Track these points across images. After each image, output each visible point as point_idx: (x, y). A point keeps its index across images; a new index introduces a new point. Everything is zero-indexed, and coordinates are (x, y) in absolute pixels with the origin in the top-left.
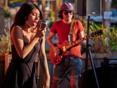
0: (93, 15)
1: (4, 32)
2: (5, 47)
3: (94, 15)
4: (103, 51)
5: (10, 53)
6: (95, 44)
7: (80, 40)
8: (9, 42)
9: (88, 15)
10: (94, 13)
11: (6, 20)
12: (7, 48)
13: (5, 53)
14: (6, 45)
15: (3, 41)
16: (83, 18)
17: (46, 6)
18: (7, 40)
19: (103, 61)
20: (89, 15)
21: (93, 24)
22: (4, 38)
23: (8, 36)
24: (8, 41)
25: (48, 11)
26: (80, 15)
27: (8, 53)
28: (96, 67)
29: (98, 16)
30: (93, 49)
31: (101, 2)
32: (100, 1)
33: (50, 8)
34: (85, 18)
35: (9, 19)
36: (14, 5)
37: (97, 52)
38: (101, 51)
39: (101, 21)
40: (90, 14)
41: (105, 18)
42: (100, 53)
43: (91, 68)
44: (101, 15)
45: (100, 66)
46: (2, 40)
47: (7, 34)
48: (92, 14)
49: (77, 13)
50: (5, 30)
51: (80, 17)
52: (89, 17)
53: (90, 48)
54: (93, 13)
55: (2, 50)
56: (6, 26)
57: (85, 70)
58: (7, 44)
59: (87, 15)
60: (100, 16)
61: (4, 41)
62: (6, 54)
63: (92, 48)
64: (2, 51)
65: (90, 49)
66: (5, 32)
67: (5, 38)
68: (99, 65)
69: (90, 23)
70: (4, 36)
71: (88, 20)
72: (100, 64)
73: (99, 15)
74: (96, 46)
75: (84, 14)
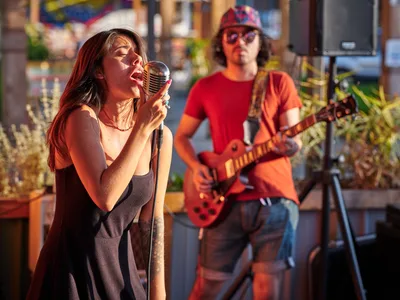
0: (347, 53)
1: (27, 113)
2: (29, 167)
3: (350, 53)
4: (384, 182)
5: (48, 190)
6: (354, 155)
7: (282, 134)
8: (42, 151)
9: (328, 52)
10: (351, 45)
11: (32, 72)
12: (36, 173)
13: (31, 190)
14: (34, 162)
15: (23, 145)
16: (311, 63)
17: (178, 21)
18: (36, 144)
19: (382, 218)
20: (332, 53)
21: (346, 84)
22: (26, 137)
23: (39, 127)
24: (41, 146)
25: (184, 38)
26: (301, 55)
27: (41, 191)
28: (359, 239)
29: (365, 56)
30: (348, 175)
31: (376, 7)
32: (373, 3)
33: (192, 27)
34: (320, 62)
35: (45, 67)
36: (61, 17)
37: (360, 187)
38: (376, 184)
39: (376, 72)
40: (336, 50)
41: (390, 62)
42: (371, 188)
43: (340, 243)
44: (374, 53)
45: (373, 236)
46: (19, 143)
47: (35, 120)
48: (342, 49)
49: (291, 47)
50: (28, 107)
51: (299, 59)
52: (333, 59)
53: (335, 171)
54: (346, 45)
55: (21, 179)
56: (31, 93)
57: (318, 249)
58: (36, 157)
59: (325, 53)
60: (371, 55)
61: (26, 148)
62: (34, 194)
63: (343, 171)
64: (20, 184)
65: (337, 175)
66: (31, 114)
67: (29, 134)
68: (370, 234)
69: (336, 81)
70: (25, 128)
71: (330, 70)
72: (374, 228)
73: (368, 53)
74: (357, 163)
75: (316, 49)
